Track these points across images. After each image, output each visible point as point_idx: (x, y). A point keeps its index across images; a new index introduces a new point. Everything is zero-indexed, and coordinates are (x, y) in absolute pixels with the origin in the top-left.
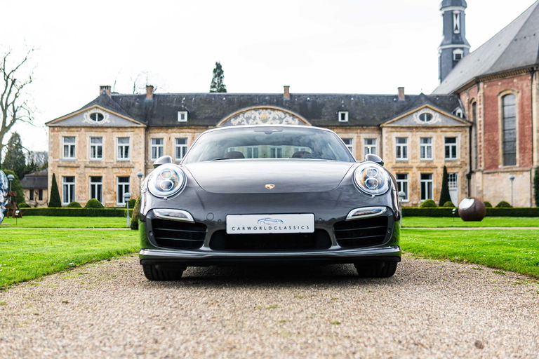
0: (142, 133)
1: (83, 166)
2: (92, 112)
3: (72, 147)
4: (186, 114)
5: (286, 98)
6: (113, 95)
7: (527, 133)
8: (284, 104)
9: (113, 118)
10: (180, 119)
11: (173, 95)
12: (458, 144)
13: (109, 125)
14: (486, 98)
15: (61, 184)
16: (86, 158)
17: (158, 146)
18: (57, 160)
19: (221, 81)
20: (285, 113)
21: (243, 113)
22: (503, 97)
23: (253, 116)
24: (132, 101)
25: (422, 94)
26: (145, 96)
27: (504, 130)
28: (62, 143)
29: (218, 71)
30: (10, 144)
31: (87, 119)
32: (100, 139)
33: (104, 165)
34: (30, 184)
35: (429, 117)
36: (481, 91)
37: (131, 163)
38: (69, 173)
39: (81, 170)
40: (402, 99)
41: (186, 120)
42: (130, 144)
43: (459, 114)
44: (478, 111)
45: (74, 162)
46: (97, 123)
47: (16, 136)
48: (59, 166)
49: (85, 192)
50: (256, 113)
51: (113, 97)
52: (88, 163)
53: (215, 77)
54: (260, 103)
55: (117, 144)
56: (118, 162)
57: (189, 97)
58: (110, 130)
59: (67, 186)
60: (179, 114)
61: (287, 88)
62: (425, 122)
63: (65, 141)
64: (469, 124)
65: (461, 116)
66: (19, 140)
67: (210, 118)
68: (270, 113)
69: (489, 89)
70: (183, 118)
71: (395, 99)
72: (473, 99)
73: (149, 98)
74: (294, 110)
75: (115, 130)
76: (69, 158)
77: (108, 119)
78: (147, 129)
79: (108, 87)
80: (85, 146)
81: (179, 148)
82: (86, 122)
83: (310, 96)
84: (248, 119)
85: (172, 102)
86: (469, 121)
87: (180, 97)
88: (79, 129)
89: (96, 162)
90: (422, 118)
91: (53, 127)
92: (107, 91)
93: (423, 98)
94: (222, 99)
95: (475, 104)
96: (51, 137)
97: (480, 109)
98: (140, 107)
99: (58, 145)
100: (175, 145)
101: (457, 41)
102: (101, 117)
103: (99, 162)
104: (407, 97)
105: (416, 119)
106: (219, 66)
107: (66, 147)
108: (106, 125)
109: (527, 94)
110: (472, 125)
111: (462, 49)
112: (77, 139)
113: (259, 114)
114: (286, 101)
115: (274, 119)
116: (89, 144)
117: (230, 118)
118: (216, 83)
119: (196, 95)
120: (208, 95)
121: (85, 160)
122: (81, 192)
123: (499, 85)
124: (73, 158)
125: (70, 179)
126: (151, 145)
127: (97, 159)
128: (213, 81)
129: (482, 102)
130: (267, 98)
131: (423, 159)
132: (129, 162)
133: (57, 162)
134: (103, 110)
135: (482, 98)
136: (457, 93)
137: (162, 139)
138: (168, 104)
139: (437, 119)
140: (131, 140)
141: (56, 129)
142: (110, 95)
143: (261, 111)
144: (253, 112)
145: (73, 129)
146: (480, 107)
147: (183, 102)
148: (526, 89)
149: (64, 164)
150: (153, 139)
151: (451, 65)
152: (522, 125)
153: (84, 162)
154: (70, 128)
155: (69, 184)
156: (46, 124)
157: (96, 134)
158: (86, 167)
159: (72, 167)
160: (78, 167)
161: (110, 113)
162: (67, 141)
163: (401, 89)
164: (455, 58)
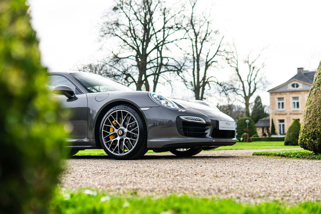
1: (288, 114)
2: (293, 83)
3: (283, 103)
6: (304, 72)
9: (305, 85)
13: (303, 90)
15: (277, 124)
16: (290, 109)
18: (274, 111)
28: (277, 102)
30: (256, 102)
31: (290, 88)
32: (297, 98)
33: (300, 112)
34: (262, 125)
38: (281, 118)
39: (288, 116)
45: (284, 111)
46: (295, 89)
47: (258, 98)
48: (276, 114)
51: (304, 74)
52: (291, 112)
58: (303, 93)
59: (280, 125)
63: (278, 100)
66: (260, 99)
75: (306, 92)
76: (281, 109)
77: (301, 87)
79: (302, 68)
80: (289, 103)
82: (289, 89)
88: (286, 93)
89: (296, 111)
92: (301, 70)
96: (271, 98)
99: (275, 103)
102: (297, 86)
103: (298, 111)
107: (279, 103)
108: (300, 90)
112: (285, 99)
116: (292, 101)
121: (289, 110)
124: (283, 110)
125: (282, 121)
127: (296, 109)
133: (275, 112)
134: (299, 82)
141: (273, 94)
145: (282, 93)
149: (279, 113)
153: (290, 112)
154: (280, 93)
155: (282, 124)
156: (268, 91)
157: (295, 95)
158: (291, 114)
159: (283, 114)
160: (286, 114)
161: (303, 83)
162: (280, 100)
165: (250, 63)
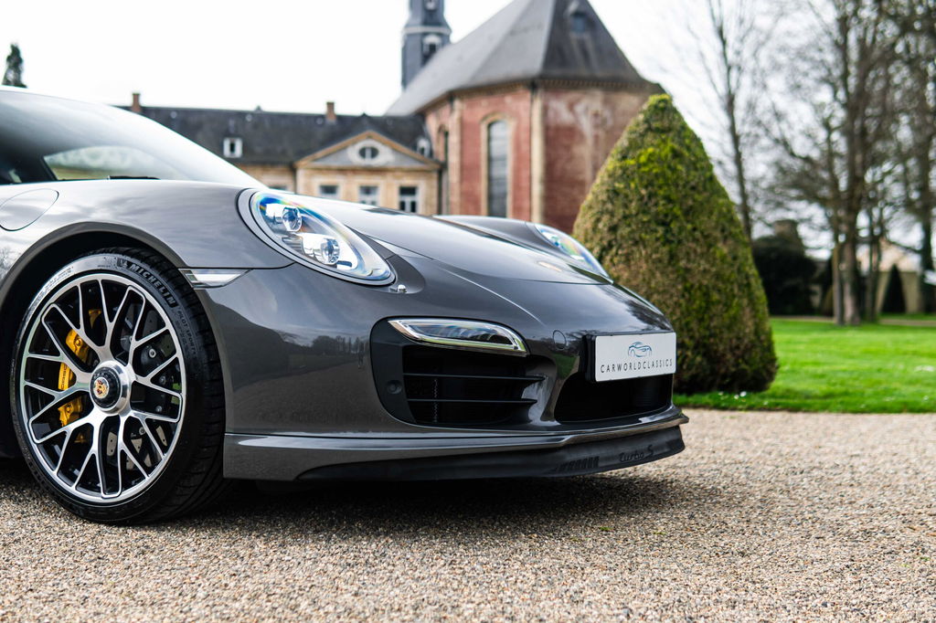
7: (525, 184)
12: (420, 198)
14: (463, 125)
19: (20, 78)
22: (490, 126)
25: (364, 116)
27: (490, 179)
29: (14, 59)
35: (374, 153)
36: (456, 115)
40: (331, 121)
43: (423, 150)
44: (451, 146)
53: (9, 69)
61: (136, 96)
62: (368, 161)
64: (437, 167)
65: (427, 152)
69: (468, 110)
71: (319, 122)
72: (444, 125)
83: (177, 111)
86: (437, 162)
90: (362, 153)
93: (366, 121)
95: (446, 134)
97: (454, 143)
101: (432, 20)
104: (341, 119)
105: (352, 155)
106: (16, 51)
109: (525, 123)
110: (442, 169)
111: (439, 35)
123: (483, 107)
129: (457, 131)
135: (457, 126)
136: (421, 115)
139: (386, 156)
146: (454, 139)
148: (524, 115)
151: (419, 61)
152: (517, 171)
163: (331, 105)
164: (426, 49)
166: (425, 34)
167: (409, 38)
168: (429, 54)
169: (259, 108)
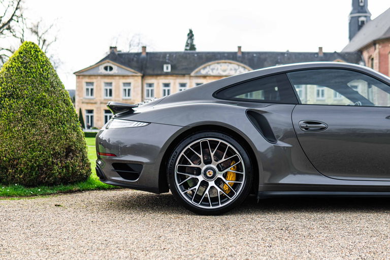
0: (139, 79)
1: (99, 102)
2: (105, 65)
3: (92, 90)
4: (169, 66)
5: (239, 54)
8: (238, 59)
9: (120, 69)
10: (165, 70)
11: (161, 53)
13: (117, 74)
14: (380, 55)
15: (85, 114)
16: (101, 97)
17: (150, 89)
18: (82, 98)
19: (192, 42)
20: (239, 65)
21: (209, 65)
23: (216, 68)
24: (132, 57)
25: (335, 52)
26: (140, 54)
28: (85, 87)
29: (190, 35)
31: (101, 70)
32: (110, 84)
36: (377, 51)
37: (132, 101)
38: (90, 107)
39: (98, 105)
40: (321, 55)
41: (169, 70)
42: (132, 87)
44: (374, 65)
45: (93, 99)
46: (108, 72)
48: (83, 103)
49: (101, 120)
50: (218, 66)
51: (119, 54)
52: (102, 101)
53: (189, 39)
54: (221, 59)
55: (122, 88)
56: (123, 99)
57: (171, 54)
58: (117, 78)
59: (88, 116)
60: (165, 66)
61: (240, 48)
63: (87, 85)
67: (186, 69)
68: (228, 66)
69: (382, 49)
70: (167, 68)
71: (316, 56)
72: (371, 56)
73: (144, 55)
74: (245, 63)
75: (121, 77)
76: (90, 97)
77: (116, 70)
78: (143, 77)
79: (115, 48)
80: (100, 89)
81: (165, 90)
82: (101, 73)
83: (256, 53)
84: (213, 70)
85: (159, 58)
87: (165, 54)
88: (96, 77)
91: (79, 76)
92: (115, 50)
93: (336, 55)
94: (194, 56)
95: (372, 59)
96: (77, 82)
97: (376, 63)
98: (137, 62)
99: (82, 89)
100: (162, 88)
101: (361, 11)
102: (111, 69)
103: (110, 100)
104: (325, 54)
106: (191, 31)
107: (87, 89)
108: (115, 74)
111: (366, 16)
112: (95, 84)
113: (221, 66)
114: (239, 57)
115: (231, 69)
116: (103, 87)
117: (200, 70)
118: (188, 44)
119: (176, 53)
120: (184, 53)
122: (98, 120)
123: (389, 47)
124: (92, 97)
125: (90, 111)
126: (146, 88)
127: (108, 97)
128: (187, 42)
129: (378, 58)
130: (226, 55)
131: (335, 99)
132: (130, 99)
133: (82, 100)
134: (113, 64)
135: (378, 56)
136: (360, 51)
137: (153, 84)
138: (157, 59)
140: (132, 85)
141: (81, 77)
142: (117, 53)
143: (221, 64)
144: (216, 65)
145: (92, 77)
146: (376, 61)
147: (167, 58)
149: (87, 101)
150: (147, 84)
151: (357, 29)
153: (100, 100)
154: (90, 76)
155: (90, 115)
156: (74, 73)
157: (107, 80)
158: (101, 103)
159: (92, 103)
160: (95, 103)
161: (118, 66)
162: (89, 86)
163: (321, 49)
164: (360, 23)
165: (40, 34)
166: (360, 17)
167: (352, 18)
168: (361, 25)
169: (288, 51)
